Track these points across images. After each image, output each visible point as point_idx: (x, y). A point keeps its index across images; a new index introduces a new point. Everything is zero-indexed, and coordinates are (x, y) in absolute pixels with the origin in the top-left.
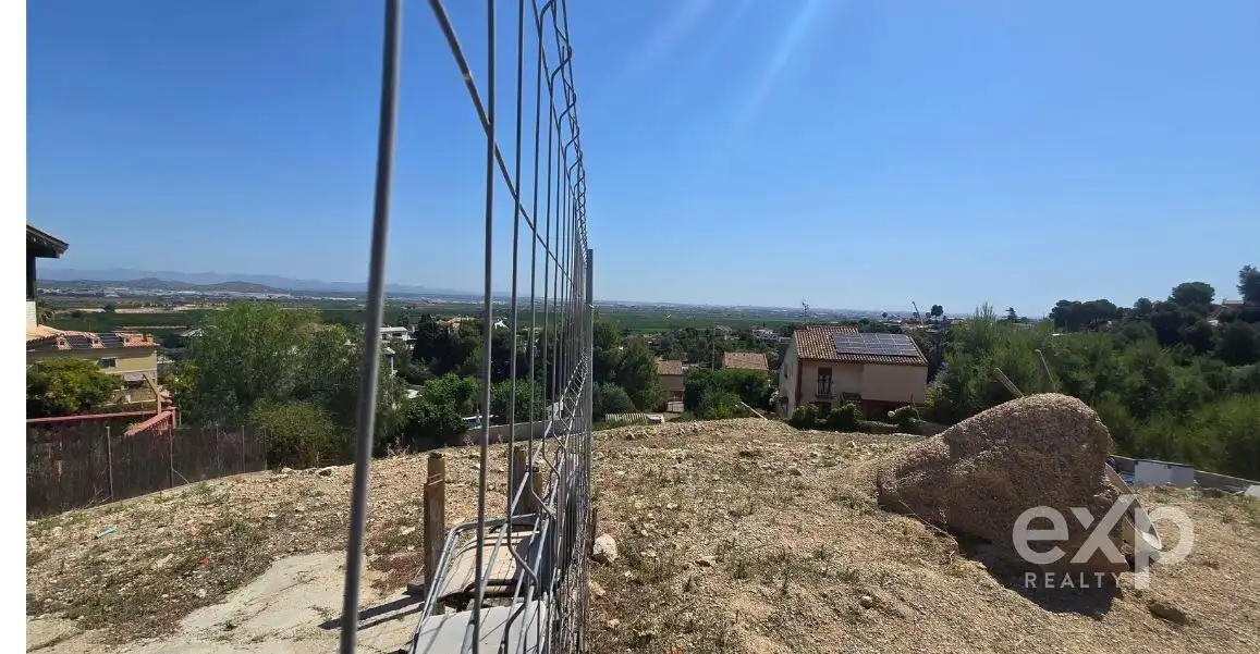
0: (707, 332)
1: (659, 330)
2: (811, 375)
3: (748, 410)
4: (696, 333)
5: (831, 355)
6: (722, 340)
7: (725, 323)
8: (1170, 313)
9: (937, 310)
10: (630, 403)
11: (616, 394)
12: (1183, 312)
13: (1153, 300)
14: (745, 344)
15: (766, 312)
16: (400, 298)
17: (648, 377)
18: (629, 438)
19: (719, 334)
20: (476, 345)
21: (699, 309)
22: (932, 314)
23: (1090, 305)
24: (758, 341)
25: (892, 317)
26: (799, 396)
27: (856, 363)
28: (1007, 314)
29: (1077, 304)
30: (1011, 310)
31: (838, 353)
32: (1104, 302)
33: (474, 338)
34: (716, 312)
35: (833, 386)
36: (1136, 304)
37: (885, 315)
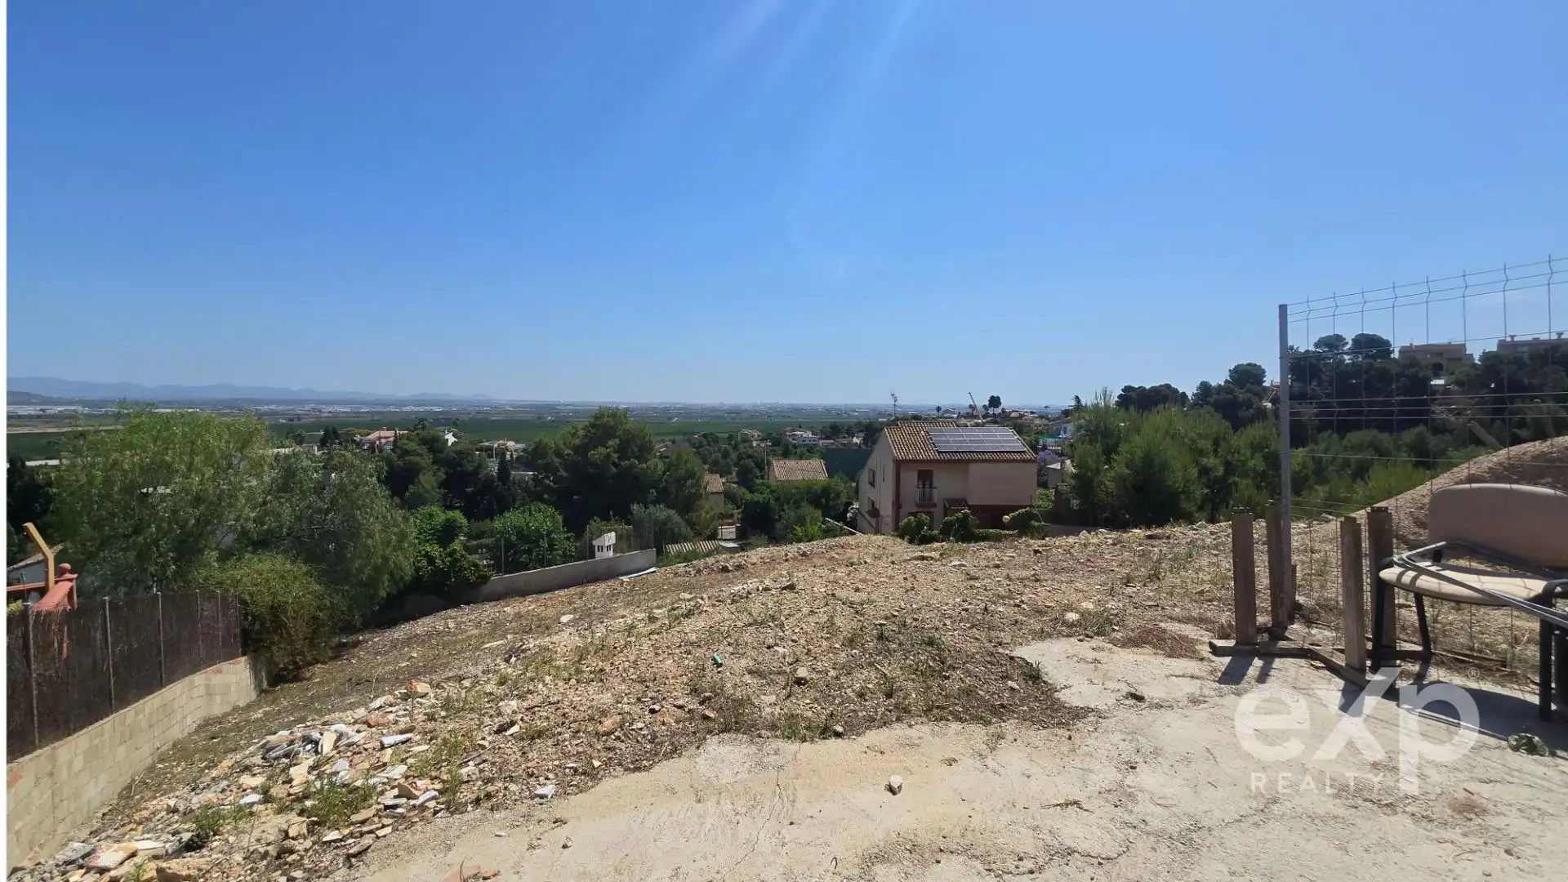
0: (730, 438)
1: (665, 438)
2: (910, 479)
3: (841, 528)
4: (716, 440)
5: (933, 455)
6: (751, 447)
7: (751, 426)
8: (1230, 396)
9: (995, 401)
10: (686, 530)
11: (669, 518)
12: (1241, 395)
13: (1214, 384)
14: (779, 450)
15: (798, 410)
16: (273, 407)
17: (698, 496)
18: (725, 570)
19: (746, 440)
20: (424, 468)
21: (714, 409)
22: (990, 406)
23: (1154, 390)
24: (795, 447)
25: (947, 411)
26: (897, 505)
27: (960, 462)
28: (1073, 403)
29: (1142, 389)
30: (1077, 397)
31: (939, 452)
32: (1168, 386)
33: (418, 459)
34: (736, 412)
35: (935, 491)
36: (1198, 388)
37: (939, 409)
